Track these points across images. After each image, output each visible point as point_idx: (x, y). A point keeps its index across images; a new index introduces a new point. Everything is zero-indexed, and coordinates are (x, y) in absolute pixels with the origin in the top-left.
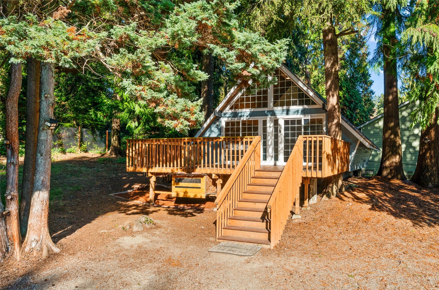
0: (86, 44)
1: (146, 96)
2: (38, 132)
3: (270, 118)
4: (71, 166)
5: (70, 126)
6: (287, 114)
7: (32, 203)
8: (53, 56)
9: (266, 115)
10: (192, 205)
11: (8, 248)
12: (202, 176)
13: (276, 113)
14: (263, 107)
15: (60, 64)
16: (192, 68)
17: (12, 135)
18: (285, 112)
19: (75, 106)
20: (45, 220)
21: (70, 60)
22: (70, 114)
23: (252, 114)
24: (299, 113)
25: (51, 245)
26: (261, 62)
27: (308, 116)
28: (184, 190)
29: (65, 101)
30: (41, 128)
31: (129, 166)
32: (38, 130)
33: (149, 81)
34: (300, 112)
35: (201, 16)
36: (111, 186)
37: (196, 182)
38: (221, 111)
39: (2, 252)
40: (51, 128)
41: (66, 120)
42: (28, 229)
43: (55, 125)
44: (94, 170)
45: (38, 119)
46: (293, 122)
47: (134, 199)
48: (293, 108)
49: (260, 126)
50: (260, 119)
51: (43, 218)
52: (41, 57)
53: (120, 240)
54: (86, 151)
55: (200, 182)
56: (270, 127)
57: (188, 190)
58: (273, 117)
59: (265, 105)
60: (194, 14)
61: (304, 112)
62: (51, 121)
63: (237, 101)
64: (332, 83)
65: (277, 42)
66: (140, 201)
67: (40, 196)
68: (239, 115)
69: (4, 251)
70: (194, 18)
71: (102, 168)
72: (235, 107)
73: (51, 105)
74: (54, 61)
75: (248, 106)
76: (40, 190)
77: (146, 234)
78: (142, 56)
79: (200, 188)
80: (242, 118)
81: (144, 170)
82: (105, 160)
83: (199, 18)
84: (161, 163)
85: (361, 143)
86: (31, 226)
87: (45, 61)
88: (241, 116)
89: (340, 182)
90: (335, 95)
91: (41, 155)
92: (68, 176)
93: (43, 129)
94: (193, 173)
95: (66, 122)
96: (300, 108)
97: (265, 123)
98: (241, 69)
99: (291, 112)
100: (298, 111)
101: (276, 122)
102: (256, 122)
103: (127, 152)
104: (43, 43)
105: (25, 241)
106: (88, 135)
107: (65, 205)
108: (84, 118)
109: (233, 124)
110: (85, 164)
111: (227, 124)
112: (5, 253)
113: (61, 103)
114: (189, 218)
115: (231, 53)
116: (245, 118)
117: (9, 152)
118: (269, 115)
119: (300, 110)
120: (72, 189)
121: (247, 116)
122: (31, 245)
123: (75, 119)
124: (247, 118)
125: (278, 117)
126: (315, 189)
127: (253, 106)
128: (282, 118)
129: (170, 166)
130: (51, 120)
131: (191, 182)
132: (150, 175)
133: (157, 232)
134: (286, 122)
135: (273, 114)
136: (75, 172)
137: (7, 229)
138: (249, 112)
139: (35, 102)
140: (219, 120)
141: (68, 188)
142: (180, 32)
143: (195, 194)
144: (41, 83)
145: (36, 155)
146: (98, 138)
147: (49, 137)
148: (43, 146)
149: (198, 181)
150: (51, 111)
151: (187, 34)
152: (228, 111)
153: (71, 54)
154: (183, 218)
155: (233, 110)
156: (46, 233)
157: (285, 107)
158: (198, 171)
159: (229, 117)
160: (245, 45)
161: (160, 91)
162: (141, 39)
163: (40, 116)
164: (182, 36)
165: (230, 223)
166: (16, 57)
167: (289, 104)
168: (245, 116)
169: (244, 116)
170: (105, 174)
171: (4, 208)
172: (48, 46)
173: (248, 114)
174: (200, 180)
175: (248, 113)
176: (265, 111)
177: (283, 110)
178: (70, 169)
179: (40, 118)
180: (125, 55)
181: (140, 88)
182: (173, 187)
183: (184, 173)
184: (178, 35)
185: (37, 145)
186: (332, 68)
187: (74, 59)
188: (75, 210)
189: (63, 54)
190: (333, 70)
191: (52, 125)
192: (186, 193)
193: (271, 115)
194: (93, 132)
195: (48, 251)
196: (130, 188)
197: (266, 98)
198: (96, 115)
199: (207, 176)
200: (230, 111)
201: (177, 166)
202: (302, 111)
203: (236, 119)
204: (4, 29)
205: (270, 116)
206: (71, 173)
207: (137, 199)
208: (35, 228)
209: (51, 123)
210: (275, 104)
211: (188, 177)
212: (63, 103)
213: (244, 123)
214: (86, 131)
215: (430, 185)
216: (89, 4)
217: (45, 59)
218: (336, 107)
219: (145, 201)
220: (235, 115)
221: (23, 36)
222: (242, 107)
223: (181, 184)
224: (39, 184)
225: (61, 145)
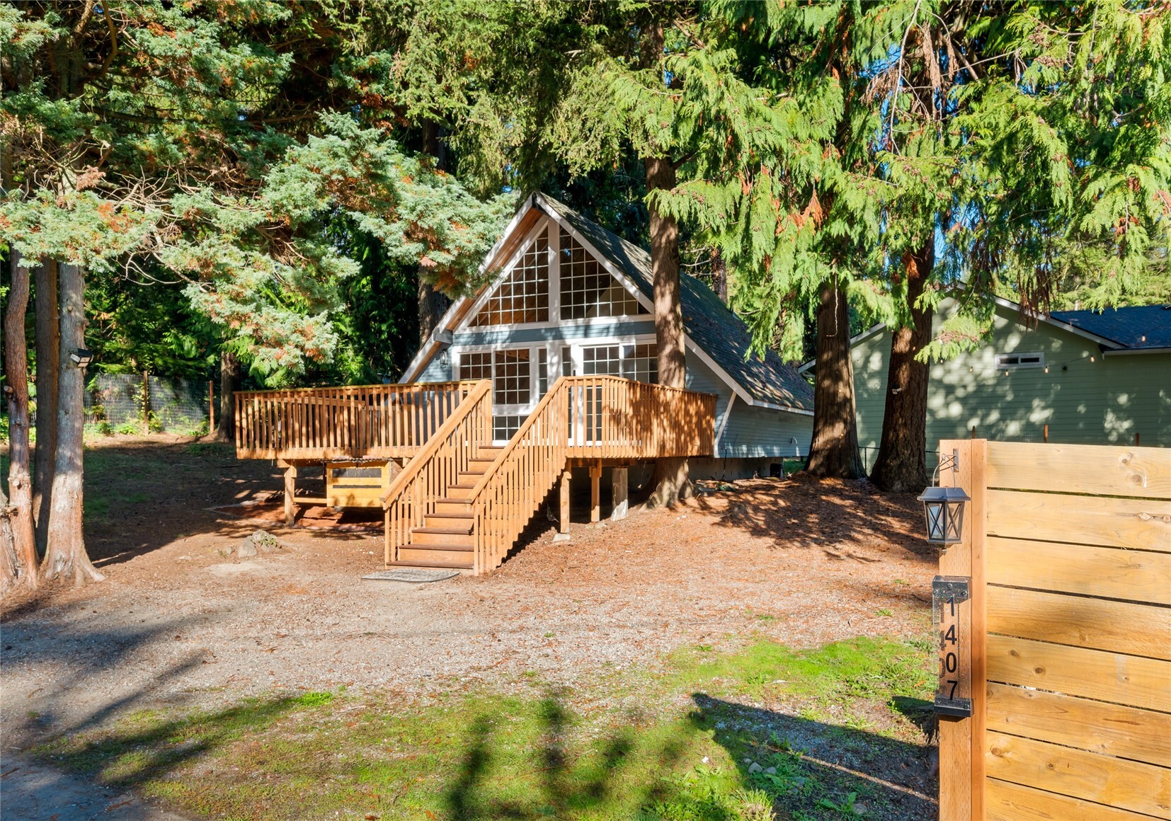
0: (127, 236)
1: (222, 311)
2: (60, 373)
3: (552, 345)
4: (127, 460)
5: (122, 371)
6: (586, 335)
7: (53, 496)
8: (81, 256)
9: (544, 339)
10: (368, 524)
11: (16, 571)
12: (382, 463)
13: (565, 333)
14: (540, 320)
15: (90, 268)
16: (325, 254)
17: (16, 376)
18: (581, 332)
19: (134, 323)
20: (77, 525)
21: (104, 261)
22: (119, 342)
23: (514, 337)
24: (611, 334)
25: (88, 569)
26: (454, 241)
27: (629, 339)
28: (347, 491)
29: (108, 311)
30: (64, 366)
31: (242, 447)
32: (59, 370)
33: (228, 287)
34: (612, 330)
35: (328, 168)
36: (212, 496)
37: (373, 476)
38: (450, 331)
39: (8, 575)
40: (81, 365)
41: (111, 358)
42: (49, 541)
43: (87, 359)
44: (177, 467)
45: (57, 350)
46: (602, 353)
47: (253, 517)
48: (598, 322)
49: (534, 361)
50: (533, 348)
51: (73, 521)
52: (63, 257)
53: (213, 567)
54: (160, 430)
55: (379, 475)
56: (552, 364)
57: (356, 492)
58: (557, 342)
59: (544, 317)
60: (317, 164)
61: (622, 330)
62: (81, 353)
63: (485, 308)
64: (660, 267)
65: (494, 200)
66: (267, 518)
67: (67, 485)
68: (488, 338)
69: (12, 574)
70: (318, 170)
71: (196, 463)
72: (481, 320)
73: (79, 324)
74: (82, 263)
75: (507, 319)
76: (65, 473)
77: (260, 559)
78: (211, 251)
79: (380, 487)
80: (493, 346)
81: (270, 455)
82: (205, 448)
83: (325, 171)
84: (304, 439)
85: (737, 397)
86: (54, 535)
87: (69, 264)
88: (490, 342)
89: (681, 477)
90: (668, 292)
91: (66, 413)
92: (121, 478)
93: (68, 368)
94: (364, 457)
95: (113, 363)
96: (612, 321)
97: (543, 354)
98: (418, 254)
99: (594, 331)
100: (608, 328)
101: (566, 354)
102: (525, 354)
103: (237, 417)
104: (67, 239)
105: (44, 562)
106: (163, 392)
107: (114, 525)
108: (154, 351)
109: (476, 358)
110: (159, 457)
111: (465, 359)
112: (12, 578)
113: (99, 315)
114: (350, 542)
115: (393, 227)
116: (498, 347)
117: (12, 406)
118: (550, 338)
119: (613, 326)
120: (127, 499)
121: (504, 342)
122: (55, 568)
123: (132, 353)
124: (504, 345)
125: (569, 341)
126: (622, 491)
127: (519, 319)
128: (577, 346)
129: (321, 445)
130: (80, 350)
131: (362, 476)
132: (282, 464)
133: (282, 558)
134: (588, 353)
135: (558, 335)
136: (135, 470)
137: (13, 539)
138: (507, 333)
139: (51, 319)
140: (446, 350)
141: (121, 498)
142: (285, 202)
143: (369, 500)
144: (60, 286)
145: (57, 414)
146: (185, 397)
147: (78, 382)
148: (69, 397)
149: (376, 473)
150: (80, 336)
151: (300, 203)
152: (464, 330)
153: (106, 252)
154: (339, 542)
155: (474, 328)
156: (79, 549)
157: (580, 321)
158: (374, 453)
159: (465, 344)
160: (415, 213)
161: (245, 302)
162: (222, 213)
163: (60, 344)
164: (290, 208)
165: (415, 541)
166: (29, 258)
167: (591, 312)
168: (499, 341)
169: (497, 340)
170: (201, 475)
171: (8, 502)
172: (73, 242)
173: (506, 337)
174: (380, 470)
175: (506, 335)
176: (540, 330)
177: (577, 327)
178: (123, 464)
179: (60, 350)
180: (186, 249)
181: (214, 297)
182: (329, 488)
183: (347, 457)
184: (283, 206)
185: (58, 396)
186: (661, 236)
187: (111, 260)
188: (133, 531)
189: (94, 254)
190: (664, 240)
191: (83, 360)
192: (351, 497)
193: (555, 338)
194: (176, 385)
195: (85, 579)
196: (248, 498)
197: (544, 301)
198: (181, 346)
199: (395, 463)
200: (468, 331)
201: (336, 445)
202: (616, 328)
203: (480, 350)
204: (9, 219)
205: (551, 341)
206: (126, 472)
207: (259, 515)
208: (62, 538)
209: (80, 356)
210: (565, 314)
211: (357, 465)
212: (105, 316)
213: (499, 356)
214: (158, 383)
215: (897, 486)
216: (135, 152)
217: (68, 260)
218: (670, 318)
219: (275, 519)
220: (478, 339)
221: (35, 225)
222: (495, 320)
223: (342, 481)
224: (63, 463)
225: (101, 416)
